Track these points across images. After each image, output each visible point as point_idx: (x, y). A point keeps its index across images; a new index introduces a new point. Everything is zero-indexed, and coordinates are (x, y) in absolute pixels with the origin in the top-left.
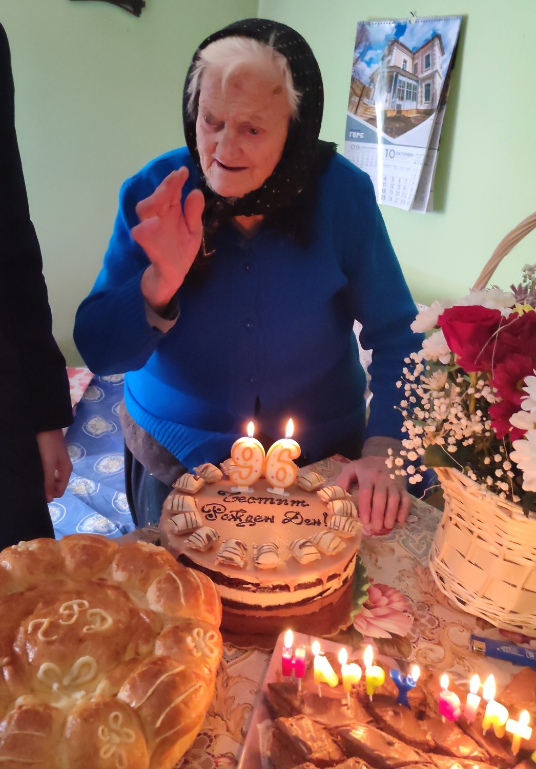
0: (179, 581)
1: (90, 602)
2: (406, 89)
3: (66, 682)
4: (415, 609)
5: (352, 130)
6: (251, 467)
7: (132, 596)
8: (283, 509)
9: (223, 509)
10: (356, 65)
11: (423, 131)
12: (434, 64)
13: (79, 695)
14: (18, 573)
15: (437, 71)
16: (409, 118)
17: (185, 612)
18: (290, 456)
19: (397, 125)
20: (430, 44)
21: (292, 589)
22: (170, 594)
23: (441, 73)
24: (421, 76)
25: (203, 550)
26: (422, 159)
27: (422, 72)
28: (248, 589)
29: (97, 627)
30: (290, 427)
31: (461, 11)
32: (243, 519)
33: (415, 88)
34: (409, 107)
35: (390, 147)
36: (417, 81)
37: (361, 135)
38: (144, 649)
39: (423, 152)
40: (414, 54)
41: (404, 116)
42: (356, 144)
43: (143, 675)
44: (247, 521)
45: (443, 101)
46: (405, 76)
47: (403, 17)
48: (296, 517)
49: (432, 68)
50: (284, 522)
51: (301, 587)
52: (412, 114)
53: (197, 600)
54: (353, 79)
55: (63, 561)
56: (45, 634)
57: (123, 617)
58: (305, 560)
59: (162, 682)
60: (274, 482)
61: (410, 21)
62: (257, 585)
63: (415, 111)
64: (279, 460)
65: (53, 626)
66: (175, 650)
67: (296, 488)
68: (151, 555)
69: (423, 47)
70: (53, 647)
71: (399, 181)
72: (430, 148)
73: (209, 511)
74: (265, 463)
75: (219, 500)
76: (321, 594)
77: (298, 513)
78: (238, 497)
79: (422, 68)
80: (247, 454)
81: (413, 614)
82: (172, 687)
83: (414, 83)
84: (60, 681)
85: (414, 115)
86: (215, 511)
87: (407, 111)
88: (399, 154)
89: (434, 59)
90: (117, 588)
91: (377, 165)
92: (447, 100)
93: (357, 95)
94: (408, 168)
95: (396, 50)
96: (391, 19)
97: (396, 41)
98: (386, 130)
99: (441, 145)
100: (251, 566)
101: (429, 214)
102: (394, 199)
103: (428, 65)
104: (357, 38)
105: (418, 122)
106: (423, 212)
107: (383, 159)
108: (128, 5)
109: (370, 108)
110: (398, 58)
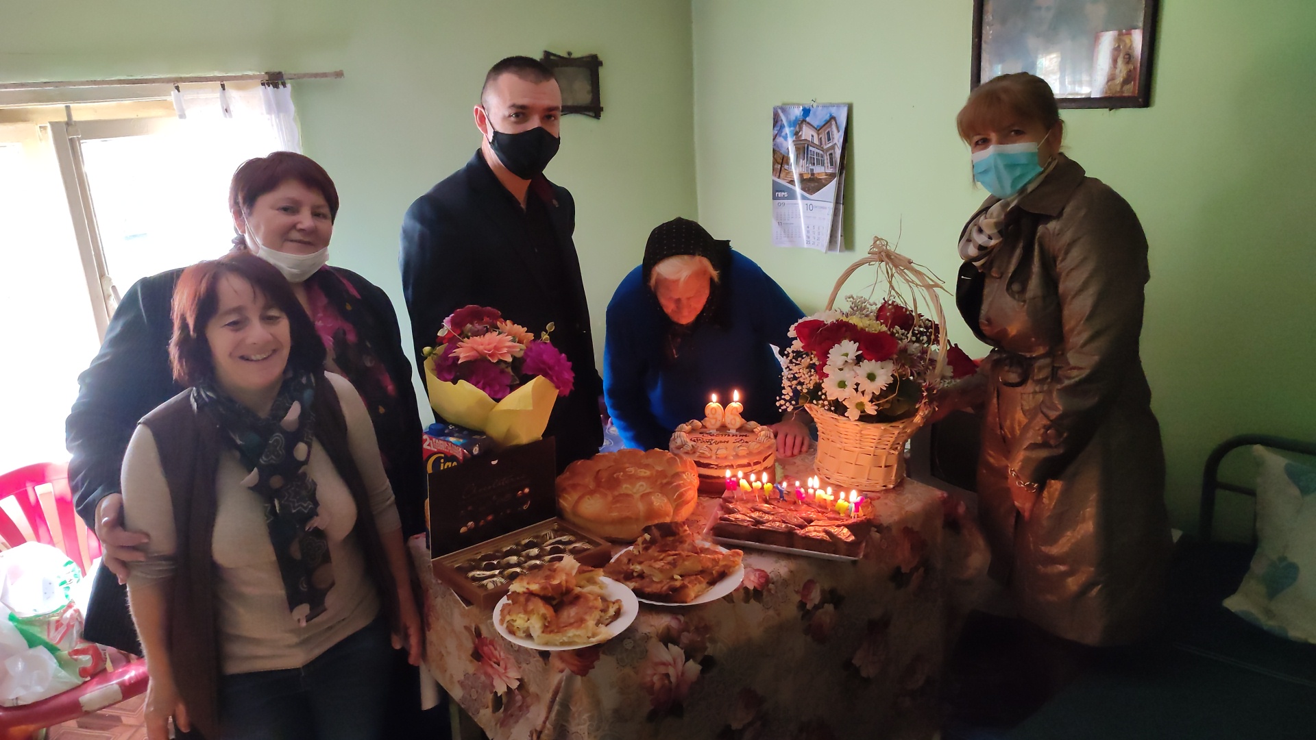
0: (677, 458)
1: (638, 468)
2: (815, 157)
5: (777, 191)
6: (716, 419)
9: (701, 439)
10: (776, 140)
11: (830, 189)
12: (833, 138)
15: (835, 144)
16: (821, 179)
18: (737, 411)
19: (813, 185)
20: (829, 124)
21: (735, 467)
23: (839, 145)
24: (825, 147)
25: (690, 452)
26: (831, 212)
27: (826, 145)
28: (713, 468)
29: (643, 475)
31: (848, 100)
32: (712, 442)
33: (822, 156)
34: (819, 170)
35: (809, 202)
36: (823, 151)
37: (786, 194)
39: (831, 206)
40: (819, 130)
41: (817, 178)
42: (782, 201)
44: (714, 443)
45: (842, 167)
46: (814, 147)
47: (807, 102)
48: (740, 441)
49: (833, 141)
50: (734, 443)
51: (740, 466)
52: (822, 176)
53: (687, 465)
54: (774, 151)
57: (654, 472)
58: (741, 454)
59: (675, 485)
60: (730, 426)
61: (812, 106)
62: (717, 465)
63: (824, 174)
64: (731, 414)
66: (676, 479)
67: (741, 429)
69: (824, 125)
71: (819, 228)
72: (837, 202)
74: (724, 416)
75: (700, 435)
77: (742, 439)
78: (710, 434)
79: (825, 141)
80: (713, 412)
82: (678, 487)
83: (821, 152)
84: (632, 490)
85: (824, 177)
87: (818, 173)
88: (816, 207)
89: (833, 135)
91: (800, 217)
92: (845, 167)
93: (778, 163)
94: (824, 219)
95: (805, 127)
96: (798, 105)
97: (804, 121)
98: (803, 189)
99: (845, 200)
100: (714, 457)
101: (842, 254)
102: (816, 244)
103: (829, 139)
104: (774, 119)
105: (826, 183)
106: (837, 253)
107: (804, 212)
108: (589, 111)
109: (789, 173)
110: (807, 133)
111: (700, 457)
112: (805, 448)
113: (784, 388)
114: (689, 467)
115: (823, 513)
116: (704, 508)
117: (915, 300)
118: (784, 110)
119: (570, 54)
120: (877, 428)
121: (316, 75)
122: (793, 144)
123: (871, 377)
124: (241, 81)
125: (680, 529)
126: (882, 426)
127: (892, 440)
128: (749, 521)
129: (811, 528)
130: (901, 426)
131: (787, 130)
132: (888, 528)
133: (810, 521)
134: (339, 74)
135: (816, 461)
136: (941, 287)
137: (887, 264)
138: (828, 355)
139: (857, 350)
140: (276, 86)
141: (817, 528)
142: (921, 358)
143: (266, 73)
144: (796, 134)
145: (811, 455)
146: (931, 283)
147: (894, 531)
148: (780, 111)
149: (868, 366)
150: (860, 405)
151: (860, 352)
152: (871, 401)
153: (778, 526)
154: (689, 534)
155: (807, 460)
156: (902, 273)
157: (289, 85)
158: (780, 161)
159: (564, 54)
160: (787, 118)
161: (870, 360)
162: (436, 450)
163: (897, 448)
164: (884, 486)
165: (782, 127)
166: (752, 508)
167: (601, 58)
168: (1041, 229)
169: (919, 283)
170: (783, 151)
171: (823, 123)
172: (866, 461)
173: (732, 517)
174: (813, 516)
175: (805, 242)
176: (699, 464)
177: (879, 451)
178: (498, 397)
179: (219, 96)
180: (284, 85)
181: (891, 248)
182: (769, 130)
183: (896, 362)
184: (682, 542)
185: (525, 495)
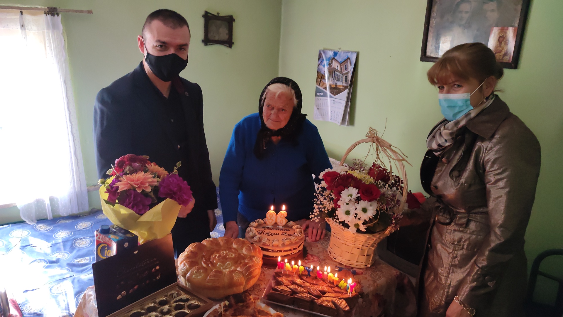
0: (251, 247)
1: (228, 251)
2: (338, 77)
3: (224, 267)
4: (321, 260)
5: (318, 92)
6: (272, 220)
7: (239, 251)
8: (282, 231)
9: (264, 232)
10: (319, 67)
11: (344, 94)
12: (348, 69)
13: (228, 270)
14: (208, 246)
16: (340, 88)
17: (253, 254)
18: (284, 216)
19: (336, 91)
20: (346, 61)
21: (282, 251)
22: (249, 249)
23: (350, 72)
24: (343, 73)
25: (257, 241)
26: (344, 105)
27: (344, 71)
28: (270, 251)
29: (230, 256)
30: (284, 207)
31: (357, 50)
32: (270, 234)
33: (342, 77)
34: (339, 84)
35: (333, 99)
36: (342, 75)
37: (322, 94)
38: (242, 261)
39: (344, 102)
40: (341, 64)
41: (338, 88)
42: (320, 97)
43: (243, 265)
44: (271, 234)
45: (351, 83)
46: (338, 72)
47: (336, 49)
48: (285, 234)
49: (348, 70)
50: (282, 235)
51: (285, 251)
52: (341, 87)
53: (256, 251)
54: (318, 72)
55: (219, 243)
56: (218, 257)
57: (237, 255)
58: (286, 243)
59: (248, 266)
60: (279, 224)
61: (339, 51)
62: (273, 250)
63: (342, 86)
64: (281, 217)
65: (219, 256)
66: (250, 261)
67: (286, 226)
68: (243, 241)
70: (220, 260)
71: (337, 113)
72: (347, 101)
73: (260, 232)
74: (276, 218)
75: (263, 229)
76: (291, 254)
77: (286, 233)
78: (268, 228)
79: (344, 69)
80: (271, 216)
81: (320, 262)
82: (250, 267)
83: (341, 75)
84: (223, 267)
85: (342, 87)
86: (261, 232)
87: (339, 85)
88: (337, 102)
89: (348, 67)
90: (235, 249)
91: (328, 106)
92: (353, 83)
93: (319, 78)
94: (340, 108)
95: (334, 62)
96: (332, 50)
97: (334, 58)
98: (331, 92)
99: (351, 100)
100: (271, 245)
101: (348, 127)
102: (335, 120)
103: (346, 69)
104: (319, 56)
105: (343, 90)
106: (345, 126)
107: (330, 104)
108: (227, 44)
109: (324, 84)
110: (335, 65)
111: (263, 245)
112: (322, 237)
113: (314, 208)
114: (257, 253)
115: (331, 287)
116: (264, 275)
117: (391, 166)
118: (324, 52)
119: (218, 14)
120: (365, 236)
121: (76, 11)
122: (327, 70)
123: (365, 210)
124: (33, 11)
125: (247, 298)
126: (368, 236)
127: (372, 242)
128: (288, 291)
129: (324, 298)
130: (378, 236)
131: (325, 62)
132: (368, 295)
133: (323, 293)
134: (90, 12)
135: (329, 247)
136: (406, 161)
137: (377, 144)
138: (341, 195)
139: (358, 194)
140: (53, 15)
141: (328, 299)
142: (392, 200)
143: (48, 8)
144: (330, 64)
145: (326, 241)
146: (401, 158)
147: (370, 297)
148: (322, 52)
149: (363, 204)
150: (357, 225)
151: (359, 195)
152: (364, 224)
153: (305, 296)
154: (252, 302)
155: (324, 245)
156: (385, 151)
157: (60, 15)
158: (320, 77)
159: (215, 14)
160: (325, 56)
161: (364, 200)
162: (103, 242)
163: (374, 246)
164: (365, 266)
165: (323, 60)
166: (292, 281)
167: (234, 17)
168: (479, 144)
169: (395, 158)
170: (322, 72)
171: (343, 61)
172: (357, 252)
173: (280, 288)
174: (326, 289)
175: (330, 119)
176: (263, 249)
177: (364, 247)
178: (141, 213)
179: (19, 18)
180: (58, 15)
181: (379, 135)
182: (316, 62)
183: (379, 201)
184: (248, 307)
185: (157, 271)
